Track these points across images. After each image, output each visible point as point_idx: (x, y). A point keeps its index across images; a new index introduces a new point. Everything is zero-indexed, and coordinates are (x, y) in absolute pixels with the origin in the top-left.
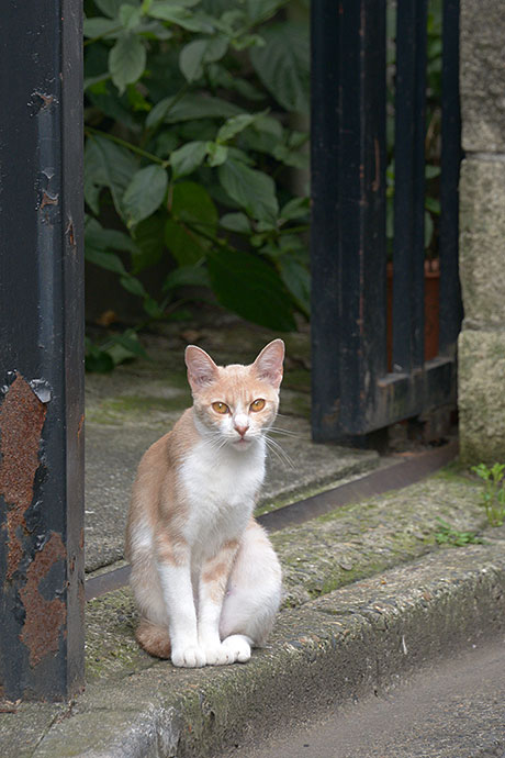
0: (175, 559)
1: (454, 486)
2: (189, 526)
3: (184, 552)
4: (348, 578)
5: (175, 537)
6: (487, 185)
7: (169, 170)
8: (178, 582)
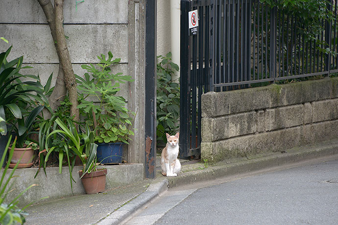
0: (167, 162)
1: (200, 164)
2: (169, 158)
3: (168, 161)
4: (187, 171)
5: (167, 159)
6: (205, 122)
7: (159, 121)
8: (168, 165)
